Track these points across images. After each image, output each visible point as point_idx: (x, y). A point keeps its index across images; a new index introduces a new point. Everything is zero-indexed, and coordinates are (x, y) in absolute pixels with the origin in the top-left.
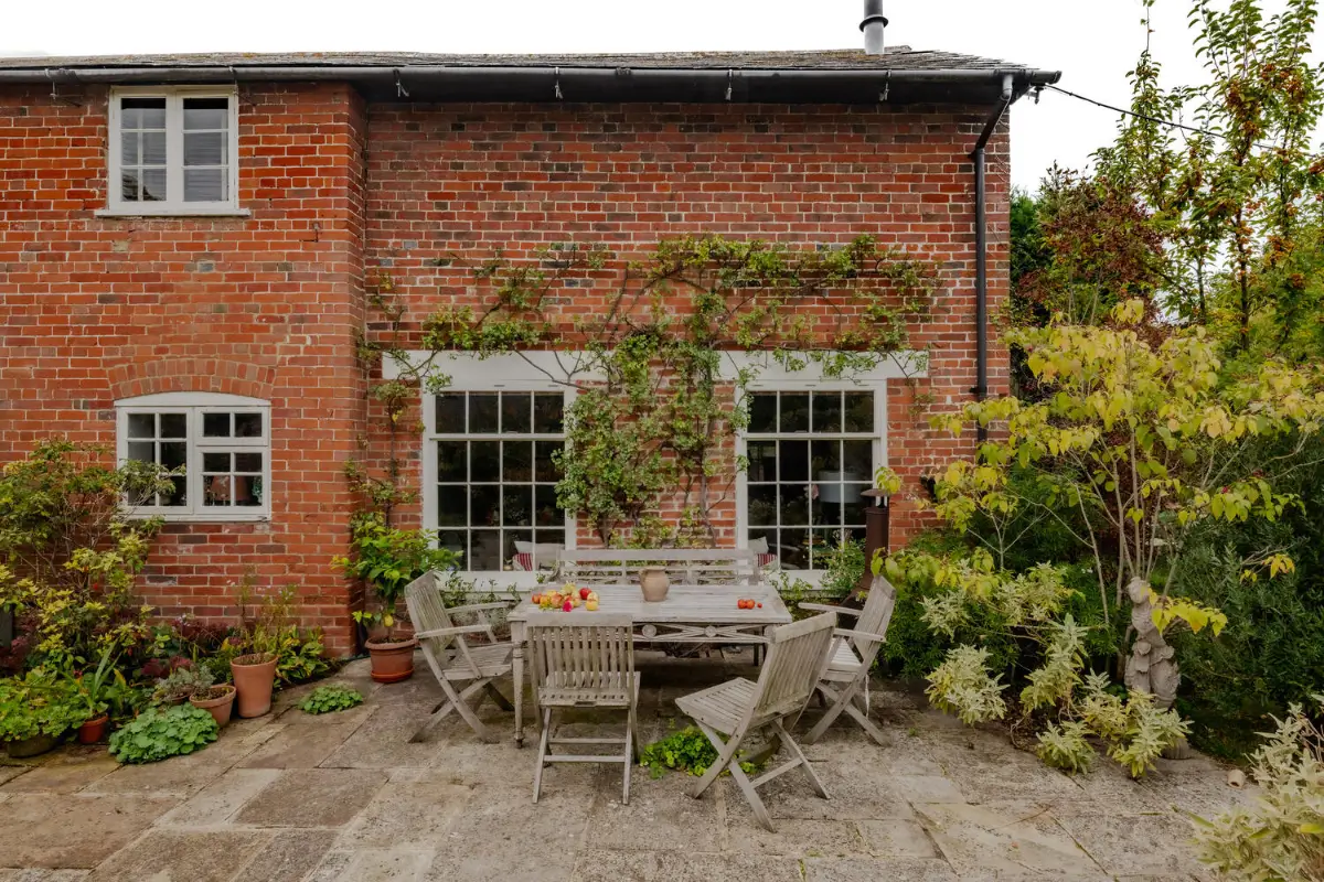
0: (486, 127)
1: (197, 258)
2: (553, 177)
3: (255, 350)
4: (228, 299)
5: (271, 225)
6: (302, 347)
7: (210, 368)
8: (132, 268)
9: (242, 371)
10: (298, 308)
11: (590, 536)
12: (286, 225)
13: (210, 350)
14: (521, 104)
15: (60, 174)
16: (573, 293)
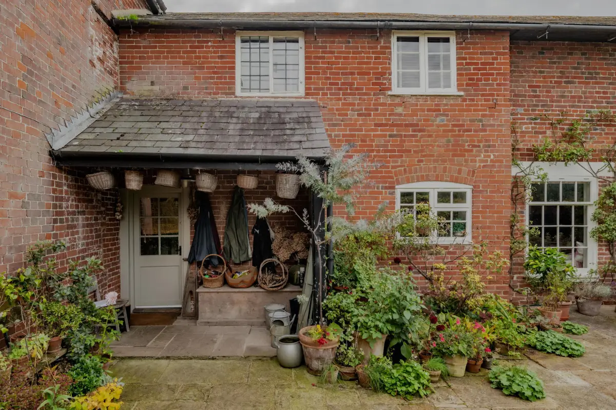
0: (555, 53)
1: (437, 116)
2: (587, 78)
3: (466, 161)
4: (453, 136)
5: (473, 100)
6: (489, 159)
7: (445, 169)
8: (405, 120)
9: (460, 172)
10: (487, 141)
11: (604, 251)
12: (481, 100)
13: (444, 161)
14: (570, 42)
15: (369, 74)
16: (596, 134)
